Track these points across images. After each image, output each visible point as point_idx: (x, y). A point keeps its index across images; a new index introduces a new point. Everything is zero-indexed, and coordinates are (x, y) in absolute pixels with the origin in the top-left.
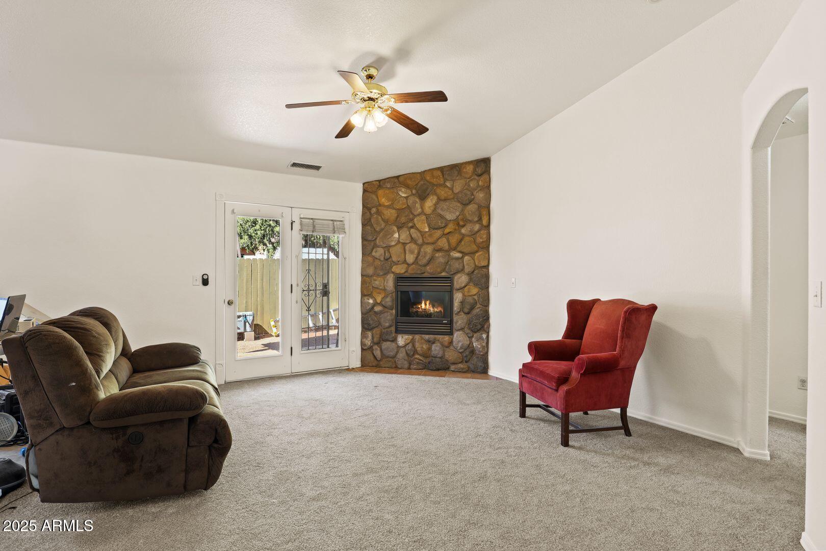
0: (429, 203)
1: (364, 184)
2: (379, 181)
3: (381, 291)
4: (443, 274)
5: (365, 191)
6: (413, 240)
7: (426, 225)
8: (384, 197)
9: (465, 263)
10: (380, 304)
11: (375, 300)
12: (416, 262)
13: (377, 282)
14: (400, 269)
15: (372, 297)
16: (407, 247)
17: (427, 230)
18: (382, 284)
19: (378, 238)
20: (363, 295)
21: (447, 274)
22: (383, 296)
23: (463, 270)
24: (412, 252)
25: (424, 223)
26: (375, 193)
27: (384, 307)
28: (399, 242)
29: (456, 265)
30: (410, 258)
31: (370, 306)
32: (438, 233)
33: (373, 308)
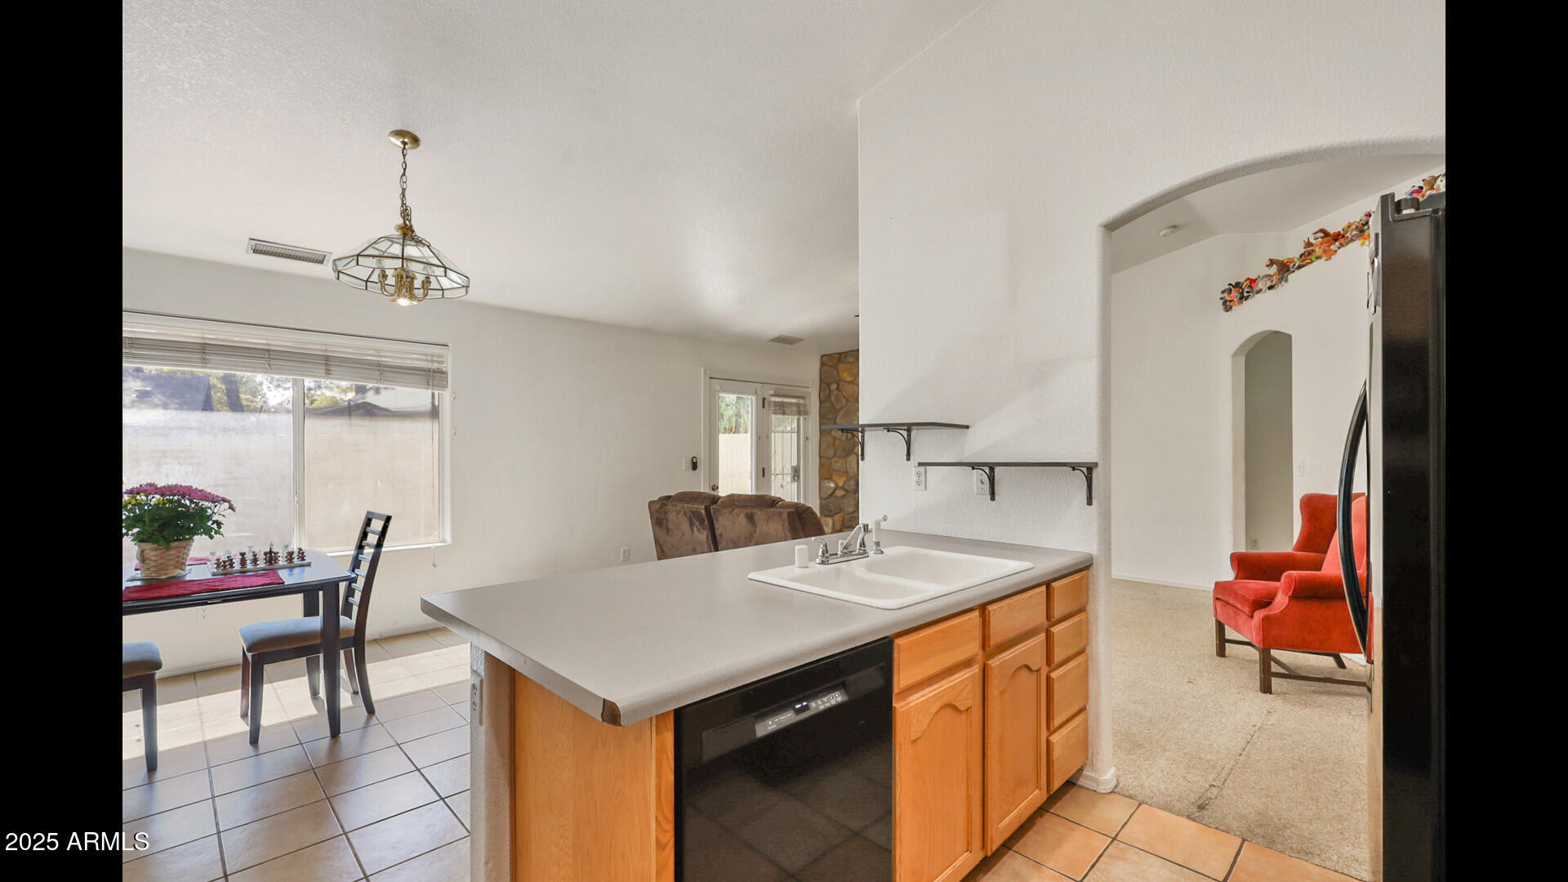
1: (822, 357)
2: (840, 354)
5: (822, 364)
10: (843, 488)
11: (836, 484)
13: (839, 464)
15: (833, 481)
19: (839, 416)
20: (822, 478)
22: (845, 479)
26: (835, 367)
27: (846, 490)
31: (831, 491)
33: (833, 492)
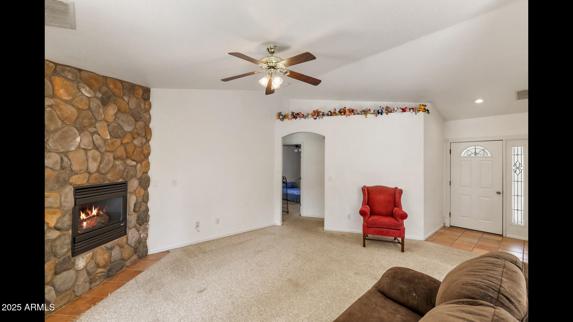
0: (112, 110)
3: (56, 210)
4: (120, 181)
6: (96, 147)
7: (108, 132)
8: (61, 89)
9: (138, 170)
12: (98, 171)
14: (81, 180)
16: (90, 153)
17: (109, 138)
18: (58, 201)
21: (124, 181)
22: (59, 216)
23: (135, 176)
24: (95, 160)
25: (105, 130)
28: (79, 147)
29: (132, 172)
30: (93, 166)
32: (118, 142)
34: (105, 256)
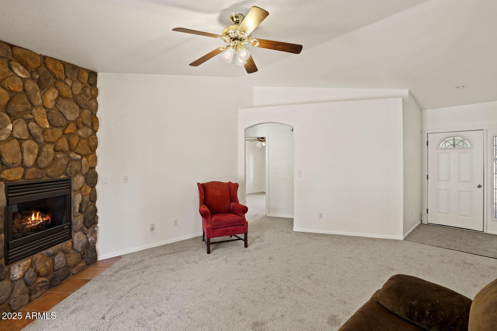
0: (51, 96)
4: (62, 177)
6: (32, 136)
7: (46, 120)
9: (83, 165)
12: (36, 164)
14: (14, 176)
16: (25, 144)
17: (48, 126)
21: (67, 177)
23: (80, 171)
24: (30, 151)
25: (44, 118)
28: (12, 136)
29: (76, 167)
30: (30, 159)
32: (59, 132)
34: (47, 264)
